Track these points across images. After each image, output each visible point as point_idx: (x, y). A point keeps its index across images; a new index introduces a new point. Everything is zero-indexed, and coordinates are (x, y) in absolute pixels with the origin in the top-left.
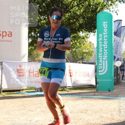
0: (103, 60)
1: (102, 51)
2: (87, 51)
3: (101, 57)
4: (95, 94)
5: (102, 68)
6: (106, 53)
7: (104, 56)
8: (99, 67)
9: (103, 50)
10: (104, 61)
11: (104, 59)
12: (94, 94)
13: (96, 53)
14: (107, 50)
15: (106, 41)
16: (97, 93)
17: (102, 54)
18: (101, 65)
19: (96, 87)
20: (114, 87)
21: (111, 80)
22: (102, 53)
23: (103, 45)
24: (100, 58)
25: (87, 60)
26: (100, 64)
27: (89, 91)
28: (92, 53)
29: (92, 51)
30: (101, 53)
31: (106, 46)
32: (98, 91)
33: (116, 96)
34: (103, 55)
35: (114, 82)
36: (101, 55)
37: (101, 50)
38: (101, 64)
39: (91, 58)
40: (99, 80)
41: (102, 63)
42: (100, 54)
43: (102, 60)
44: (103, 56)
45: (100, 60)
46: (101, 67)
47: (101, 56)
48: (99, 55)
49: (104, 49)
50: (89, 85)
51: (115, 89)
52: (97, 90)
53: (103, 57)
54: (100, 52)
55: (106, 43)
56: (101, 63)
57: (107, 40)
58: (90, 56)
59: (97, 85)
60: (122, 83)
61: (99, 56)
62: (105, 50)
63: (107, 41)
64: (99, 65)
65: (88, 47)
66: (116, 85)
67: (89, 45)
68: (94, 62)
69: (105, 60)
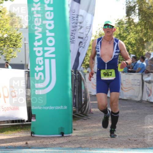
0: (44, 58)
1: (40, 36)
2: (5, 36)
3: (39, 52)
4: (27, 143)
5: (43, 78)
6: (50, 41)
7: (46, 49)
8: (36, 74)
9: (43, 33)
10: (47, 61)
11: (47, 55)
12: (25, 143)
13: (27, 42)
14: (53, 34)
15: (51, 11)
16: (32, 140)
17: (41, 43)
18: (39, 71)
19: (30, 125)
20: (74, 124)
21: (66, 107)
22: (41, 41)
23: (44, 22)
24: (37, 52)
25: (5, 57)
26: (37, 69)
27: (13, 137)
28: (18, 41)
29: (18, 36)
30: (39, 41)
31: (50, 25)
32: (35, 135)
33: (78, 146)
34: (44, 45)
35: (74, 112)
36: (38, 46)
37: (39, 33)
38: (41, 69)
39: (15, 54)
40: (36, 108)
41: (44, 65)
42: (36, 44)
43: (42, 58)
44: (43, 49)
45: (38, 59)
46: (41, 76)
47: (41, 49)
48: (35, 46)
49: (47, 31)
50: (13, 121)
51: (75, 130)
52: (32, 133)
53: (45, 52)
54: (37, 38)
55: (50, 16)
56: (40, 66)
57: (51, 9)
58: (11, 49)
59: (33, 120)
60: (92, 113)
61: (35, 49)
62: (48, 34)
63: (52, 13)
64: (36, 71)
65: (8, 26)
66: (78, 119)
67: (9, 22)
68: (24, 63)
69: (50, 58)
